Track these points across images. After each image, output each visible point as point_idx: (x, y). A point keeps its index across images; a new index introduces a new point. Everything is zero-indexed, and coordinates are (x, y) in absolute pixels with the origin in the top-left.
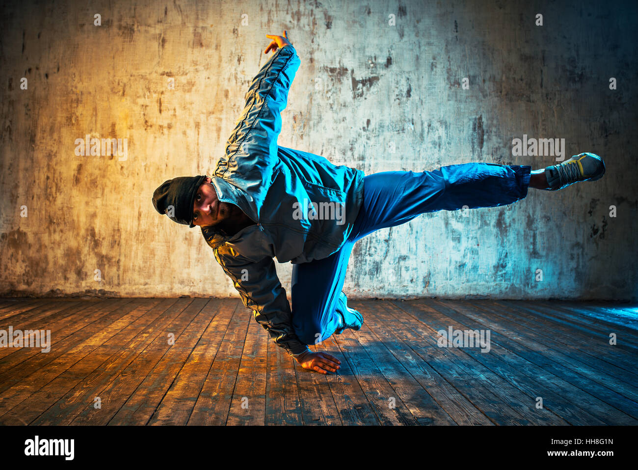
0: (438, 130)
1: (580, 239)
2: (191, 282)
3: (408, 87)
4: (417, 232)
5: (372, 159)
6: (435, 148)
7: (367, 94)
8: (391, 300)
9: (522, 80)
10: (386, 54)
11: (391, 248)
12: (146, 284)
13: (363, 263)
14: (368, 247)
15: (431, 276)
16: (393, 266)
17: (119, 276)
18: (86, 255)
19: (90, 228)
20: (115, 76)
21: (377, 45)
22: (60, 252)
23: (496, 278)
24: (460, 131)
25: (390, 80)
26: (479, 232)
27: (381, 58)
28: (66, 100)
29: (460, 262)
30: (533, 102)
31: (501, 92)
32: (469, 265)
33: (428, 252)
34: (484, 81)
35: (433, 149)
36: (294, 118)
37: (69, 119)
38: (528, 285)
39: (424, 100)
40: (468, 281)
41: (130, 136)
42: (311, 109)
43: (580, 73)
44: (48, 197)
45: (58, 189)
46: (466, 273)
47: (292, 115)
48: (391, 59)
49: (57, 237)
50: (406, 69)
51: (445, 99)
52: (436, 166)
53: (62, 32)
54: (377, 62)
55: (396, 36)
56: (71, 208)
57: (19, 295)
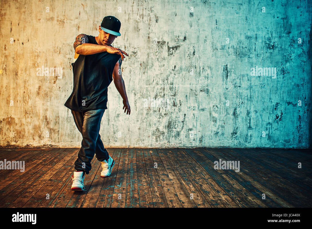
0: (207, 71)
1: (271, 121)
3: (194, 50)
4: (197, 118)
5: (177, 84)
6: (206, 79)
7: (174, 54)
8: (185, 148)
9: (246, 48)
10: (184, 35)
11: (185, 125)
12: (71, 142)
13: (172, 132)
14: (174, 124)
15: (203, 138)
16: (186, 133)
17: (59, 138)
18: (43, 128)
19: (45, 116)
20: (55, 44)
21: (179, 31)
22: (31, 127)
23: (232, 139)
24: (217, 71)
25: (185, 47)
26: (225, 118)
27: (181, 37)
28: (33, 56)
29: (216, 131)
30: (251, 58)
31: (236, 53)
32: (220, 133)
33: (202, 127)
34: (229, 48)
35: (205, 80)
36: (141, 64)
37: (34, 64)
38: (247, 141)
39: (201, 57)
40: (220, 140)
41: (63, 73)
42: (148, 61)
43: (273, 45)
44: (25, 101)
45: (29, 98)
46: (219, 136)
47: (139, 63)
48: (186, 37)
49: (29, 120)
50: (193, 42)
51: (211, 56)
52: (206, 87)
53: (30, 22)
54: (179, 38)
55: (188, 27)
56: (36, 107)
57: (12, 147)
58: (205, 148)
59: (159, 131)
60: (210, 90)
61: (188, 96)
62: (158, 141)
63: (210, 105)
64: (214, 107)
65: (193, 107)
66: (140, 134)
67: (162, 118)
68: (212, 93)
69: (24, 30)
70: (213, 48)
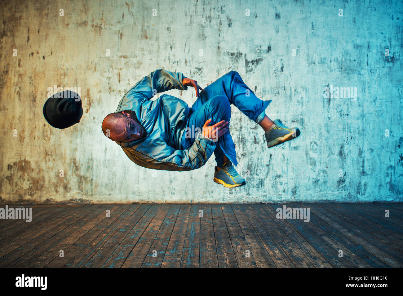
0: (301, 93)
1: (392, 163)
2: (140, 193)
3: (282, 65)
4: (288, 160)
7: (255, 70)
8: (271, 204)
9: (355, 61)
10: (267, 44)
11: (271, 170)
12: (110, 195)
13: (252, 179)
14: (256, 169)
15: (297, 188)
16: (272, 181)
17: (92, 190)
18: (70, 176)
19: (73, 158)
20: (89, 58)
21: (261, 38)
22: (52, 174)
23: (339, 189)
24: (315, 94)
25: (270, 60)
26: (328, 159)
27: (264, 46)
28: (57, 74)
29: (315, 179)
30: (362, 75)
31: (342, 69)
32: (321, 181)
33: (295, 173)
34: (331, 61)
35: (298, 105)
37: (59, 86)
38: (359, 193)
39: (292, 74)
40: (321, 191)
41: (99, 97)
43: (392, 56)
44: (45, 138)
46: (319, 186)
47: (206, 83)
48: (270, 47)
49: (50, 164)
50: (281, 53)
51: (306, 73)
52: (300, 116)
53: (54, 29)
54: (261, 49)
55: (274, 32)
56: (60, 145)
57: (25, 203)
58: (300, 202)
60: (306, 120)
62: (232, 193)
63: (305, 141)
64: (312, 144)
66: (207, 183)
68: (308, 124)
69: (46, 39)
70: (309, 62)
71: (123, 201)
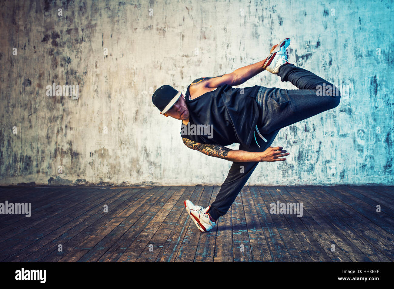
2: (203, 177)
3: (330, 59)
4: (336, 146)
7: (305, 64)
8: (321, 186)
10: (316, 40)
11: (320, 156)
12: (176, 178)
13: (303, 165)
14: (307, 155)
15: (345, 172)
16: (322, 166)
17: (161, 174)
18: (142, 162)
19: (144, 146)
20: (155, 58)
21: (311, 34)
22: (127, 160)
23: (385, 173)
24: (362, 85)
25: (319, 55)
26: (375, 146)
27: (313, 42)
28: (128, 73)
29: (363, 164)
31: (388, 60)
32: (368, 166)
33: (343, 158)
34: (377, 54)
35: (346, 96)
36: (261, 79)
37: (130, 84)
39: (340, 67)
40: (368, 175)
44: (120, 129)
45: (125, 124)
46: (366, 170)
48: (319, 42)
49: (125, 151)
50: (329, 48)
51: (353, 65)
52: (348, 106)
53: (124, 33)
54: (310, 44)
55: (322, 28)
56: (133, 135)
57: (105, 185)
58: (348, 185)
59: (287, 164)
60: (354, 109)
61: (324, 119)
62: (285, 177)
63: (353, 129)
64: (359, 132)
65: (331, 133)
66: (262, 168)
67: (290, 147)
68: (356, 113)
69: (118, 43)
70: (356, 55)
71: (188, 183)
